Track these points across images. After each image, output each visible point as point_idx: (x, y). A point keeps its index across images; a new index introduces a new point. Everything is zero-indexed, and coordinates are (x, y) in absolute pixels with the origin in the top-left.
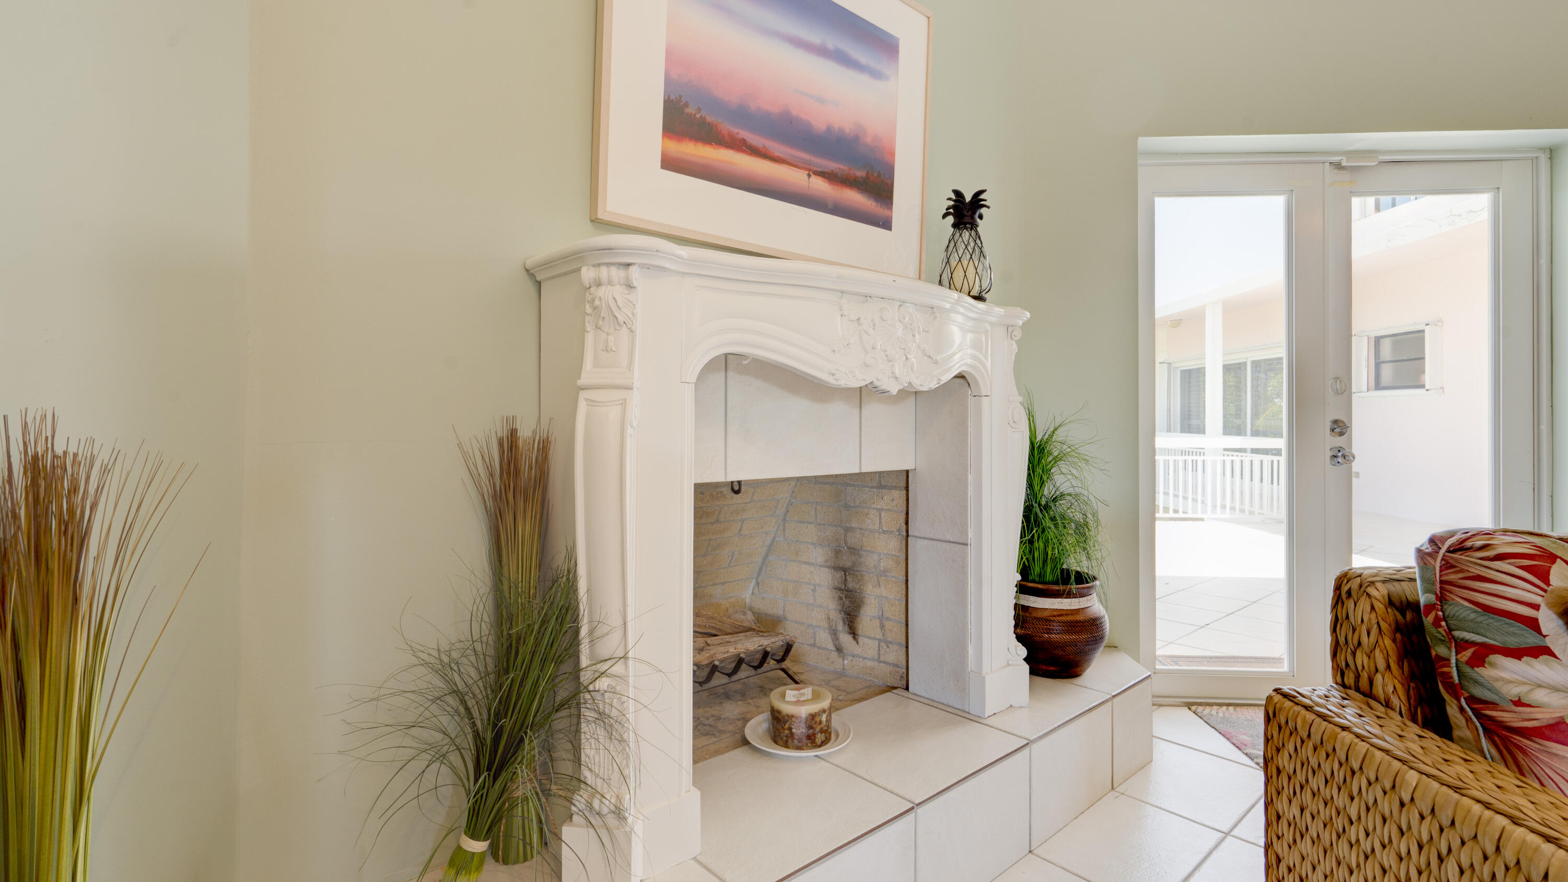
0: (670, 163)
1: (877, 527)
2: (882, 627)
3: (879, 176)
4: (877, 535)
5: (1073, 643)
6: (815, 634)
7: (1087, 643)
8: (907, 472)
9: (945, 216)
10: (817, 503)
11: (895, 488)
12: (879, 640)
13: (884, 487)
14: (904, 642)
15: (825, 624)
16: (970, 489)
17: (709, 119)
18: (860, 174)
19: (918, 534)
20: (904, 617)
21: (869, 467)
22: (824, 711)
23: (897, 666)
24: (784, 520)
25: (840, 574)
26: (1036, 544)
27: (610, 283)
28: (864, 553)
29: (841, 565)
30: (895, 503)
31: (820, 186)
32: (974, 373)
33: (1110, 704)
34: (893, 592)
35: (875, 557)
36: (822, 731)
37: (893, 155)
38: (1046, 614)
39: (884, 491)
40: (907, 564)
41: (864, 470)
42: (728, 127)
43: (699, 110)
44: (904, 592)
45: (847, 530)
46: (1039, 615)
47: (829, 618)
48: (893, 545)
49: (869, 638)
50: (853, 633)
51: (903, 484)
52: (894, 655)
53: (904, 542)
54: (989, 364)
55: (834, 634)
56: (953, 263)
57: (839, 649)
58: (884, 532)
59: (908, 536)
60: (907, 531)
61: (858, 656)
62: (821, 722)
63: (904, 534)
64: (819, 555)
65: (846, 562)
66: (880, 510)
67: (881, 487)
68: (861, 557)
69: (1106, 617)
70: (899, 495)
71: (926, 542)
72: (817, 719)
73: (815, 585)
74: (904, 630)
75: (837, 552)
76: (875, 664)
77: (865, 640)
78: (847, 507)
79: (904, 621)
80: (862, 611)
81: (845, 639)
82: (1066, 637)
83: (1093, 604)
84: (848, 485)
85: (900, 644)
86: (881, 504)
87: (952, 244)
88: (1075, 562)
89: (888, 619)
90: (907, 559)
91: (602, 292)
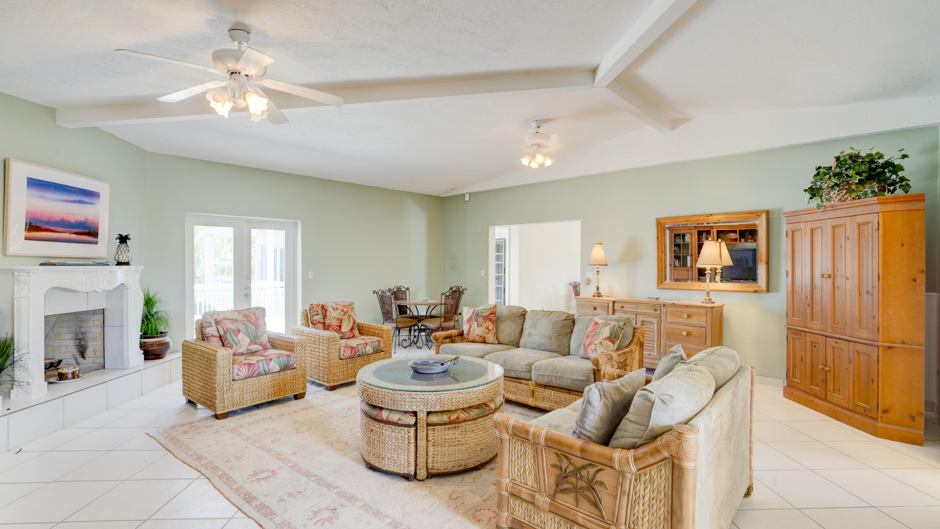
0: (27, 238)
1: (93, 325)
2: (95, 353)
3: (94, 230)
4: (93, 328)
5: (160, 349)
6: (67, 361)
7: (164, 348)
8: (104, 309)
9: (116, 239)
10: (68, 321)
11: (100, 314)
12: (94, 357)
13: (95, 314)
14: (103, 356)
15: (72, 357)
16: (125, 312)
17: (38, 225)
18: (87, 231)
19: (107, 326)
20: (103, 349)
21: (90, 309)
22: (77, 371)
23: (101, 363)
24: (53, 327)
25: (78, 341)
26: (149, 326)
27: (23, 276)
28: (87, 333)
29: (78, 338)
30: (99, 318)
31: (74, 236)
32: (126, 284)
33: (169, 362)
34: (99, 343)
35: (92, 334)
36: (77, 375)
37: (98, 224)
38: (152, 343)
39: (95, 315)
40: (104, 334)
41: (89, 310)
42: (44, 226)
43: (36, 224)
44: (103, 342)
45: (81, 327)
46: (149, 343)
47: (73, 355)
48: (99, 330)
49: (90, 357)
50: (83, 357)
51: (102, 312)
52: (100, 360)
53: (103, 329)
54: (130, 281)
55: (76, 359)
56: (119, 253)
57: (78, 363)
58: (95, 326)
59: (104, 326)
60: (104, 325)
61: (86, 364)
62: (76, 373)
63: (103, 326)
64: (69, 336)
65: (80, 337)
66: (94, 321)
67: (94, 314)
68: (86, 335)
69: (171, 342)
70: (101, 316)
71: (110, 327)
72: (75, 373)
73: (67, 346)
74: (103, 353)
75: (77, 335)
76: (92, 364)
77: (89, 359)
78: (80, 321)
79: (103, 350)
80: (87, 350)
81: (81, 360)
82: (157, 348)
83: (167, 339)
84: (81, 314)
85: (101, 357)
86: (94, 319)
87: (119, 248)
88: (161, 329)
89: (97, 351)
90: (104, 333)
91: (20, 278)
